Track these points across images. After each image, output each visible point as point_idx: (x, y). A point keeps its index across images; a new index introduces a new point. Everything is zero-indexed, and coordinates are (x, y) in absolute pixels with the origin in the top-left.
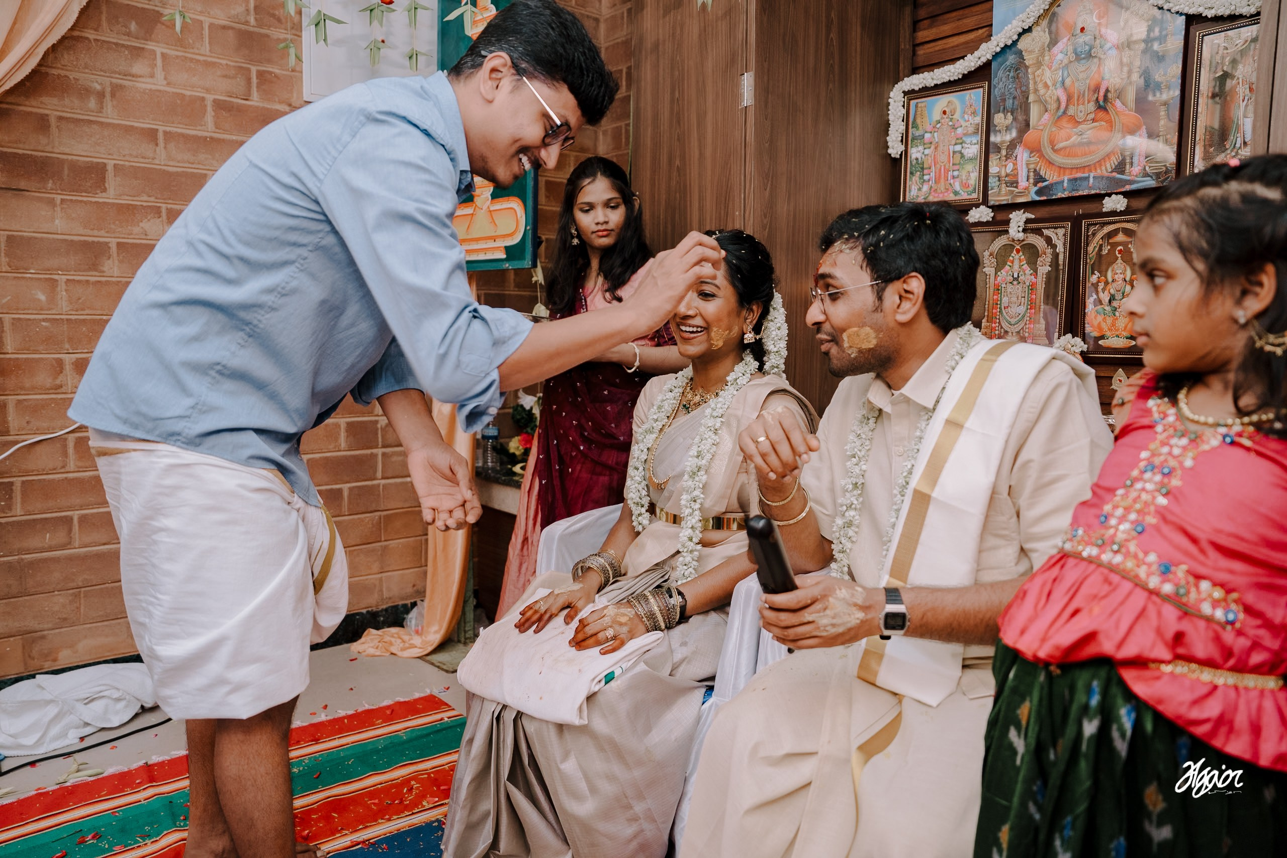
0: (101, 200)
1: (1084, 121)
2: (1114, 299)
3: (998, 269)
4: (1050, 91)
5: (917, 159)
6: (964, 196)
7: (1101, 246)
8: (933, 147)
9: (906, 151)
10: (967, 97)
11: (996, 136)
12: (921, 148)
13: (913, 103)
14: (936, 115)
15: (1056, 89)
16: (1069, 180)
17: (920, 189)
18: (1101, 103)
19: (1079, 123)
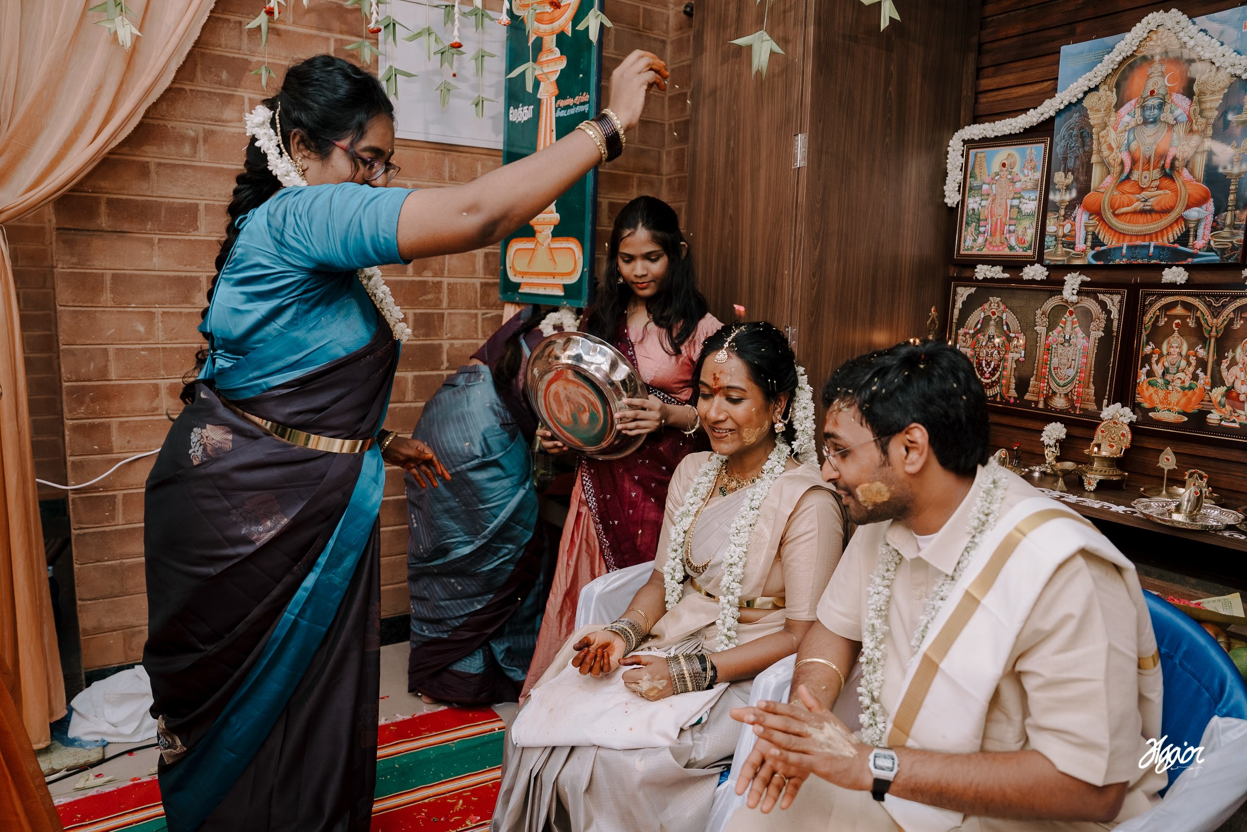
0: (193, 238)
1: (1148, 187)
2: (1168, 372)
3: (1050, 328)
4: (1114, 154)
5: (973, 210)
6: (1019, 252)
7: (1158, 317)
8: (990, 199)
9: (963, 201)
10: (1028, 151)
11: (1055, 194)
12: (978, 199)
13: (972, 152)
14: (996, 167)
15: (1120, 152)
16: (1129, 247)
17: (975, 240)
18: (1167, 170)
19: (1143, 189)
